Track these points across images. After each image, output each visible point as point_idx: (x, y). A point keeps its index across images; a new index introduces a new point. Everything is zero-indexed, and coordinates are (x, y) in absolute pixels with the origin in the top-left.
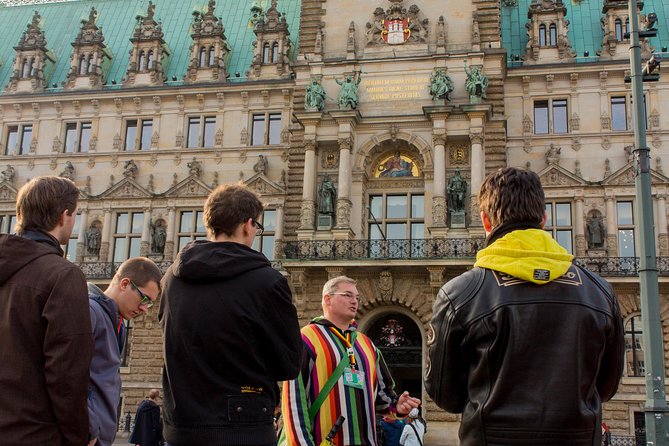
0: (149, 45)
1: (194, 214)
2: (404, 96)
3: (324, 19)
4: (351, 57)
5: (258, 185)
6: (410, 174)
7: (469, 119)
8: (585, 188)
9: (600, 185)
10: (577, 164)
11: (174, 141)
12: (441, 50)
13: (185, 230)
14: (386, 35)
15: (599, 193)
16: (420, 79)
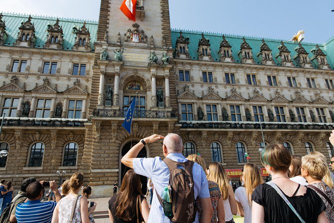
0: (28, 31)
1: (44, 100)
2: (139, 60)
3: (107, 30)
4: (119, 44)
5: (76, 90)
6: (140, 89)
7: (164, 70)
8: (197, 99)
9: (202, 99)
10: (193, 91)
11: (37, 70)
12: (153, 46)
13: (39, 107)
14: (132, 39)
15: (201, 101)
16: (145, 55)
